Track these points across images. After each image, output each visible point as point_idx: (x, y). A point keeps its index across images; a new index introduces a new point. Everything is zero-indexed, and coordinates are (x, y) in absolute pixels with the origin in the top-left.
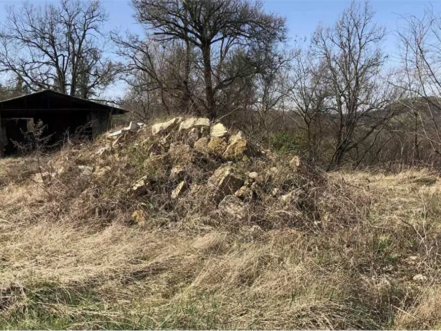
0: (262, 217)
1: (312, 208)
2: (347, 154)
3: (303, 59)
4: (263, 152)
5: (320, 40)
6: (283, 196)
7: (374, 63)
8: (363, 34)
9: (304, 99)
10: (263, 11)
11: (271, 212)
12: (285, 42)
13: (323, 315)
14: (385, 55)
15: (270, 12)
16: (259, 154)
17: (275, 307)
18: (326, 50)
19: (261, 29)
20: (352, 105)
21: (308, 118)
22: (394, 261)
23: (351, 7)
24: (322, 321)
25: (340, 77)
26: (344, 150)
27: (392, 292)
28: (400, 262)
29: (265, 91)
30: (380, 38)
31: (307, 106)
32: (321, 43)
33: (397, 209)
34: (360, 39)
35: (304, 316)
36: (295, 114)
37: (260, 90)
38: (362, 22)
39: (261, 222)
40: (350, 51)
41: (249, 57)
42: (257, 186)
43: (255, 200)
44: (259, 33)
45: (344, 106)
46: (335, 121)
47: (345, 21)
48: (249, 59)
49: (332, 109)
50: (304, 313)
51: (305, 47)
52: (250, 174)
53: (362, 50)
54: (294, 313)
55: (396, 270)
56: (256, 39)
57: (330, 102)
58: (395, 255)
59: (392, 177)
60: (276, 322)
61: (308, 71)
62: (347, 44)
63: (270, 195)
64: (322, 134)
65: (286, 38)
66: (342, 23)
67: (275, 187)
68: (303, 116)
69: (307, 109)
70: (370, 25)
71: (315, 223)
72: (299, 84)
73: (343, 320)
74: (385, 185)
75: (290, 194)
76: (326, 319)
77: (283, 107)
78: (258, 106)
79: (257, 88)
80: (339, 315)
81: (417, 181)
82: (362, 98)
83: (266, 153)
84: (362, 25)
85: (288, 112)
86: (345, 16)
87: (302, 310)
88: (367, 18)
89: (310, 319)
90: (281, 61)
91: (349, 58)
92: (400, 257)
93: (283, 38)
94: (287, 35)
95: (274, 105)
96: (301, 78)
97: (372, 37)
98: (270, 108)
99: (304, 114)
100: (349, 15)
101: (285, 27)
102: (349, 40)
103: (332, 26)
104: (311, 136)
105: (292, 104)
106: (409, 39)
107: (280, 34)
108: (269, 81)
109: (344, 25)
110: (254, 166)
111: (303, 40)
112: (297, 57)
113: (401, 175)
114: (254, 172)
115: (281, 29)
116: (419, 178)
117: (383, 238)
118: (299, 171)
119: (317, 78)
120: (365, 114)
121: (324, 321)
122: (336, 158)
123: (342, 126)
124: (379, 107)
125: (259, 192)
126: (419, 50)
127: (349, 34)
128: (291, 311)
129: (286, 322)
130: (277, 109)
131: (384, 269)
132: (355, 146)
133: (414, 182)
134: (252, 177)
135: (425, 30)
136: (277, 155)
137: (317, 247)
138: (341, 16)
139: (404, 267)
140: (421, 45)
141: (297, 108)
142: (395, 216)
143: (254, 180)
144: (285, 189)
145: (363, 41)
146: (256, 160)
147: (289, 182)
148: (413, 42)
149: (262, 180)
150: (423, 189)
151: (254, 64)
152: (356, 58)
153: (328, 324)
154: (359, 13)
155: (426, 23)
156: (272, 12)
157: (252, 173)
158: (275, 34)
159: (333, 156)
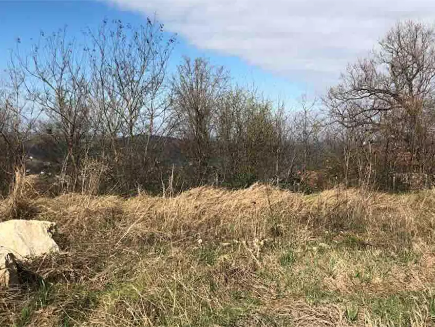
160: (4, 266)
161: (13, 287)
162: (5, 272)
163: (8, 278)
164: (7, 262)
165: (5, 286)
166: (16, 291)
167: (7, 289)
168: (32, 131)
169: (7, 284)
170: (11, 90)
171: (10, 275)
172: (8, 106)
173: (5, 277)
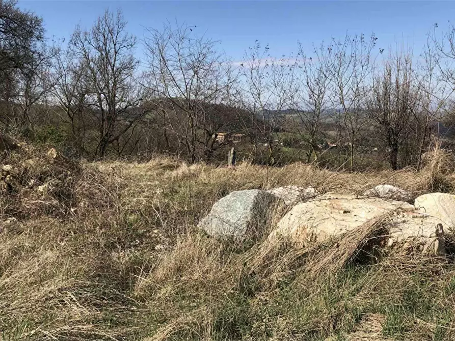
0: (18, 209)
1: (68, 196)
2: (110, 145)
3: (62, 57)
4: (19, 145)
5: (79, 42)
6: (40, 187)
7: (129, 66)
8: (117, 41)
9: (66, 95)
10: (18, 9)
11: (28, 203)
12: (43, 41)
13: (70, 294)
14: (136, 60)
15: (25, 10)
16: (15, 147)
17: (23, 295)
18: (85, 52)
19: (16, 25)
20: (112, 103)
21: (71, 113)
22: (140, 236)
23: (106, 15)
24: (69, 300)
25: (99, 77)
26: (106, 142)
27: (134, 263)
28: (145, 236)
29: (28, 86)
30: (132, 45)
31: (69, 102)
32: (80, 45)
33: (144, 192)
34: (115, 45)
35: (52, 298)
36: (58, 109)
37: (22, 84)
38: (116, 29)
39: (16, 214)
40: (107, 54)
41: (5, 51)
42: (11, 178)
43: (10, 192)
44: (15, 30)
45: (104, 103)
46: (98, 115)
47: (101, 27)
48: (5, 53)
49: (94, 105)
50: (51, 295)
51: (64, 47)
52: (5, 167)
53: (117, 54)
54: (42, 298)
55: (142, 243)
56: (11, 35)
57: (91, 99)
58: (141, 231)
59: (143, 165)
60: (23, 310)
61: (69, 69)
62: (104, 48)
63: (27, 187)
64: (86, 127)
65: (43, 38)
66: (98, 29)
67: (32, 179)
68: (66, 110)
69: (69, 104)
70: (122, 34)
71: (72, 210)
72: (60, 81)
73: (88, 295)
74: (137, 171)
75: (46, 185)
76: (72, 296)
77: (46, 101)
78: (20, 99)
79: (18, 82)
80: (85, 290)
81: (164, 167)
82: (118, 96)
83: (22, 146)
84: (116, 32)
85: (51, 107)
86: (100, 23)
87: (50, 292)
88: (120, 27)
89: (57, 300)
90: (42, 57)
91: (105, 60)
92: (146, 232)
93: (40, 37)
94: (44, 35)
95: (37, 99)
96: (61, 76)
97: (125, 44)
98: (34, 102)
99: (67, 109)
100: (104, 22)
101: (41, 27)
102: (105, 45)
103: (89, 30)
104: (75, 129)
105: (55, 99)
106: (154, 48)
107: (37, 33)
108: (29, 76)
109: (100, 31)
110: (9, 158)
111: (62, 40)
112: (56, 56)
113: (151, 163)
114: (8, 165)
115: (37, 29)
116: (164, 165)
117: (132, 217)
118: (55, 162)
119: (77, 76)
120: (124, 110)
121: (71, 299)
122: (100, 149)
123: (103, 121)
124: (135, 105)
125: (14, 184)
126: (162, 59)
127: (105, 39)
128: (39, 295)
129: (34, 307)
130: (40, 103)
131: (132, 244)
132: (117, 138)
133: (161, 168)
134: (5, 170)
135: (165, 43)
136: (33, 148)
137: (72, 233)
138: (97, 23)
139: (148, 240)
140: (163, 54)
141: (60, 103)
142: (142, 198)
143: (8, 173)
144: (41, 179)
145: (117, 46)
146: (12, 152)
147: (45, 173)
148: (157, 52)
149: (18, 172)
150: (167, 173)
151: (12, 59)
152: (112, 61)
153: (74, 301)
154: (113, 22)
155: (166, 37)
156: (27, 11)
157: (7, 166)
158: (32, 32)
159: (97, 147)
160: (434, 235)
161: (441, 255)
162: (435, 240)
163: (437, 246)
164: (437, 231)
165: (434, 253)
166: (444, 260)
167: (435, 256)
168: (442, 110)
169: (436, 252)
170: (425, 73)
171: (439, 243)
172: (421, 88)
173: (434, 245)
